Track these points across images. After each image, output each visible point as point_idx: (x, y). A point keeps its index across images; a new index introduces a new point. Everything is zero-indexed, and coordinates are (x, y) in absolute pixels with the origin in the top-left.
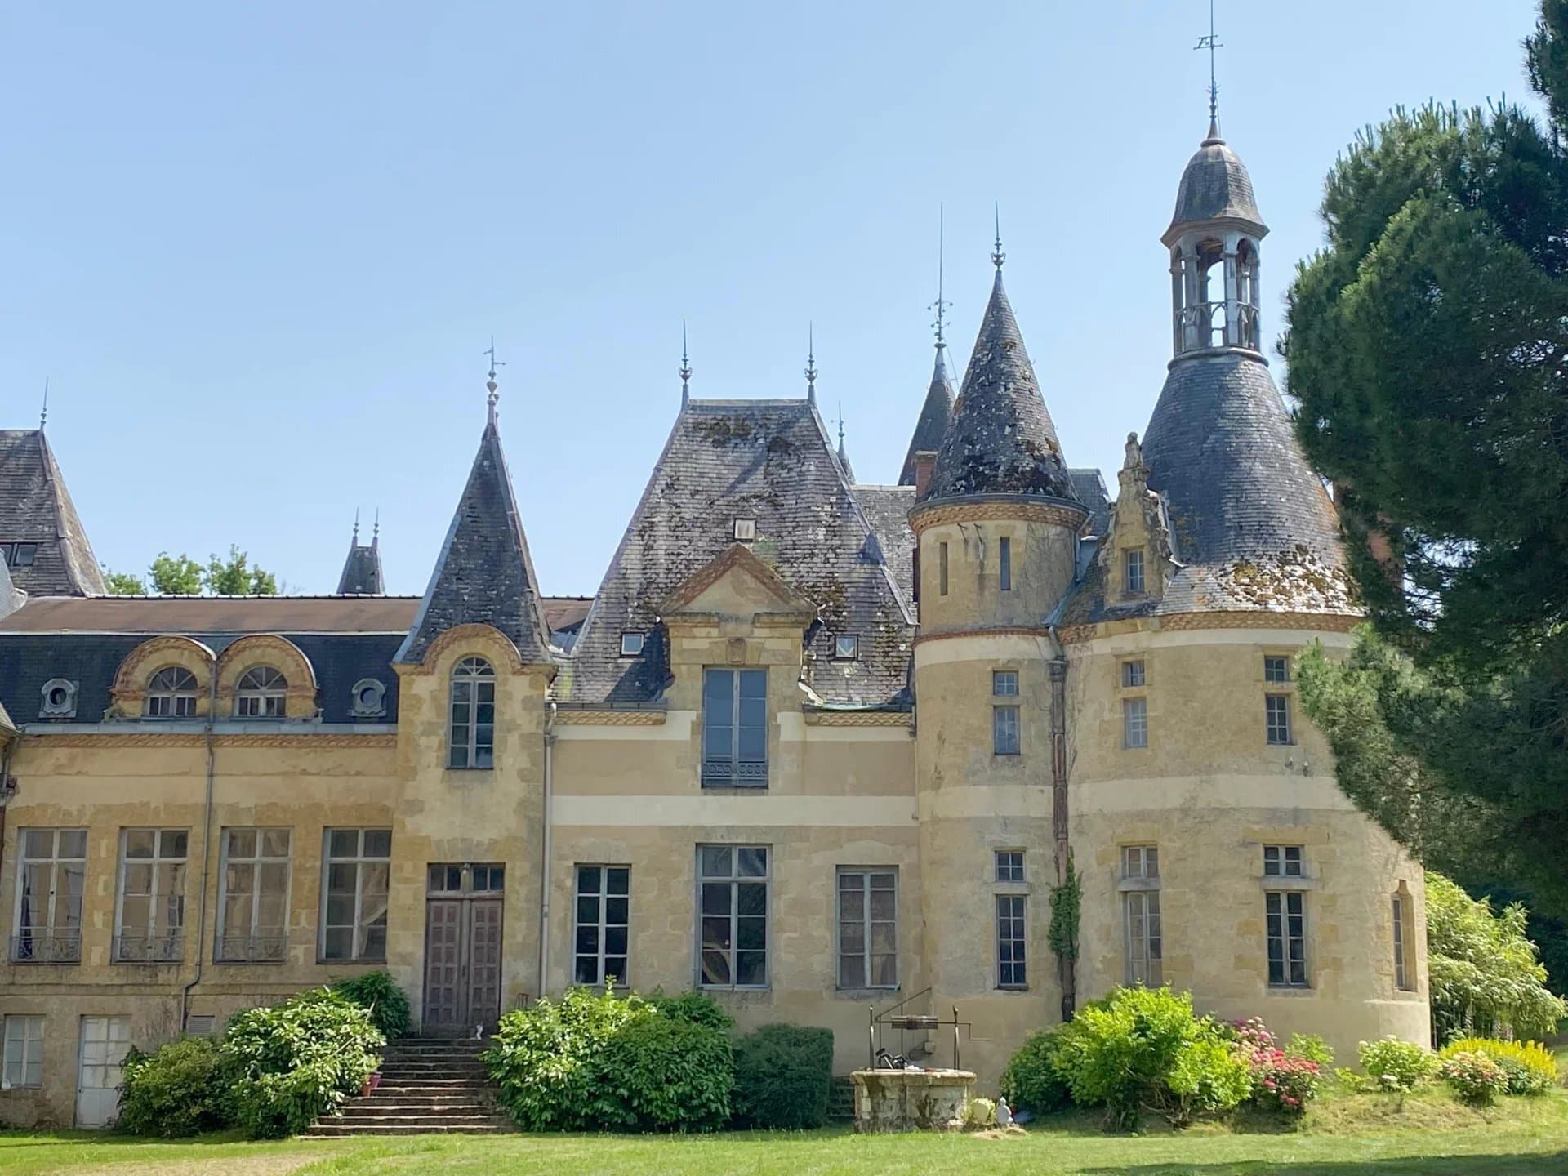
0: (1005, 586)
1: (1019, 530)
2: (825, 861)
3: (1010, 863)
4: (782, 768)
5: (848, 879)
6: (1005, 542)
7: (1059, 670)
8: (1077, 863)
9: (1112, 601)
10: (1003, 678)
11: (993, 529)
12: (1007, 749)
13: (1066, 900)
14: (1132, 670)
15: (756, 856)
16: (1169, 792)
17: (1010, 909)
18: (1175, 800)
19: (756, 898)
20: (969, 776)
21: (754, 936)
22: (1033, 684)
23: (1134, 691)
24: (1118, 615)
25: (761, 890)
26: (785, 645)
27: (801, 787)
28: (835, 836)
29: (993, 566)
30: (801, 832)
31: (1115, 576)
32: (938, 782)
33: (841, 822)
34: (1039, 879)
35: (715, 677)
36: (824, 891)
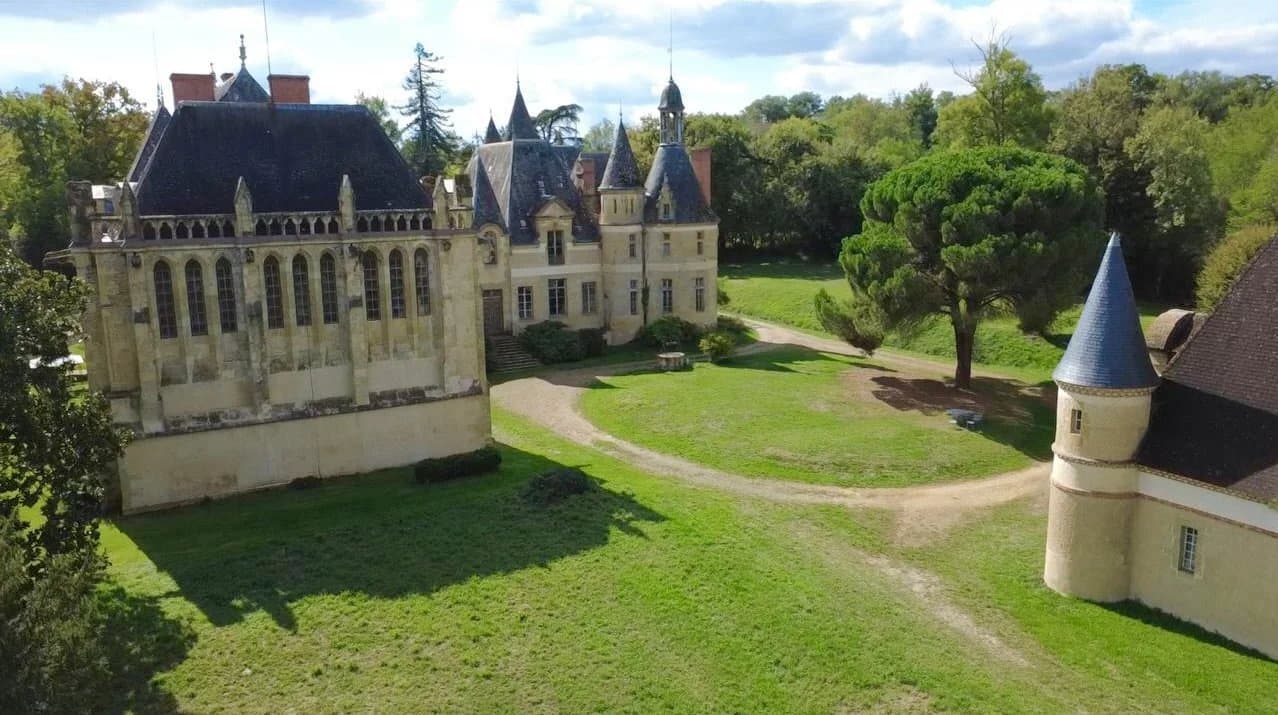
0: (632, 211)
1: (635, 197)
2: (579, 282)
3: (633, 283)
4: (568, 257)
5: (584, 286)
6: (632, 201)
7: (644, 233)
8: (648, 283)
9: (661, 217)
10: (632, 237)
11: (629, 197)
12: (633, 254)
13: (646, 291)
14: (667, 236)
15: (561, 282)
16: (676, 267)
17: (634, 294)
18: (677, 269)
19: (562, 292)
20: (624, 262)
21: (562, 301)
22: (639, 238)
23: (667, 241)
24: (661, 222)
25: (563, 290)
26: (567, 224)
27: (575, 262)
28: (582, 275)
29: (629, 207)
30: (574, 275)
31: (662, 211)
32: (614, 263)
33: (583, 271)
34: (640, 286)
35: (550, 234)
36: (579, 290)
